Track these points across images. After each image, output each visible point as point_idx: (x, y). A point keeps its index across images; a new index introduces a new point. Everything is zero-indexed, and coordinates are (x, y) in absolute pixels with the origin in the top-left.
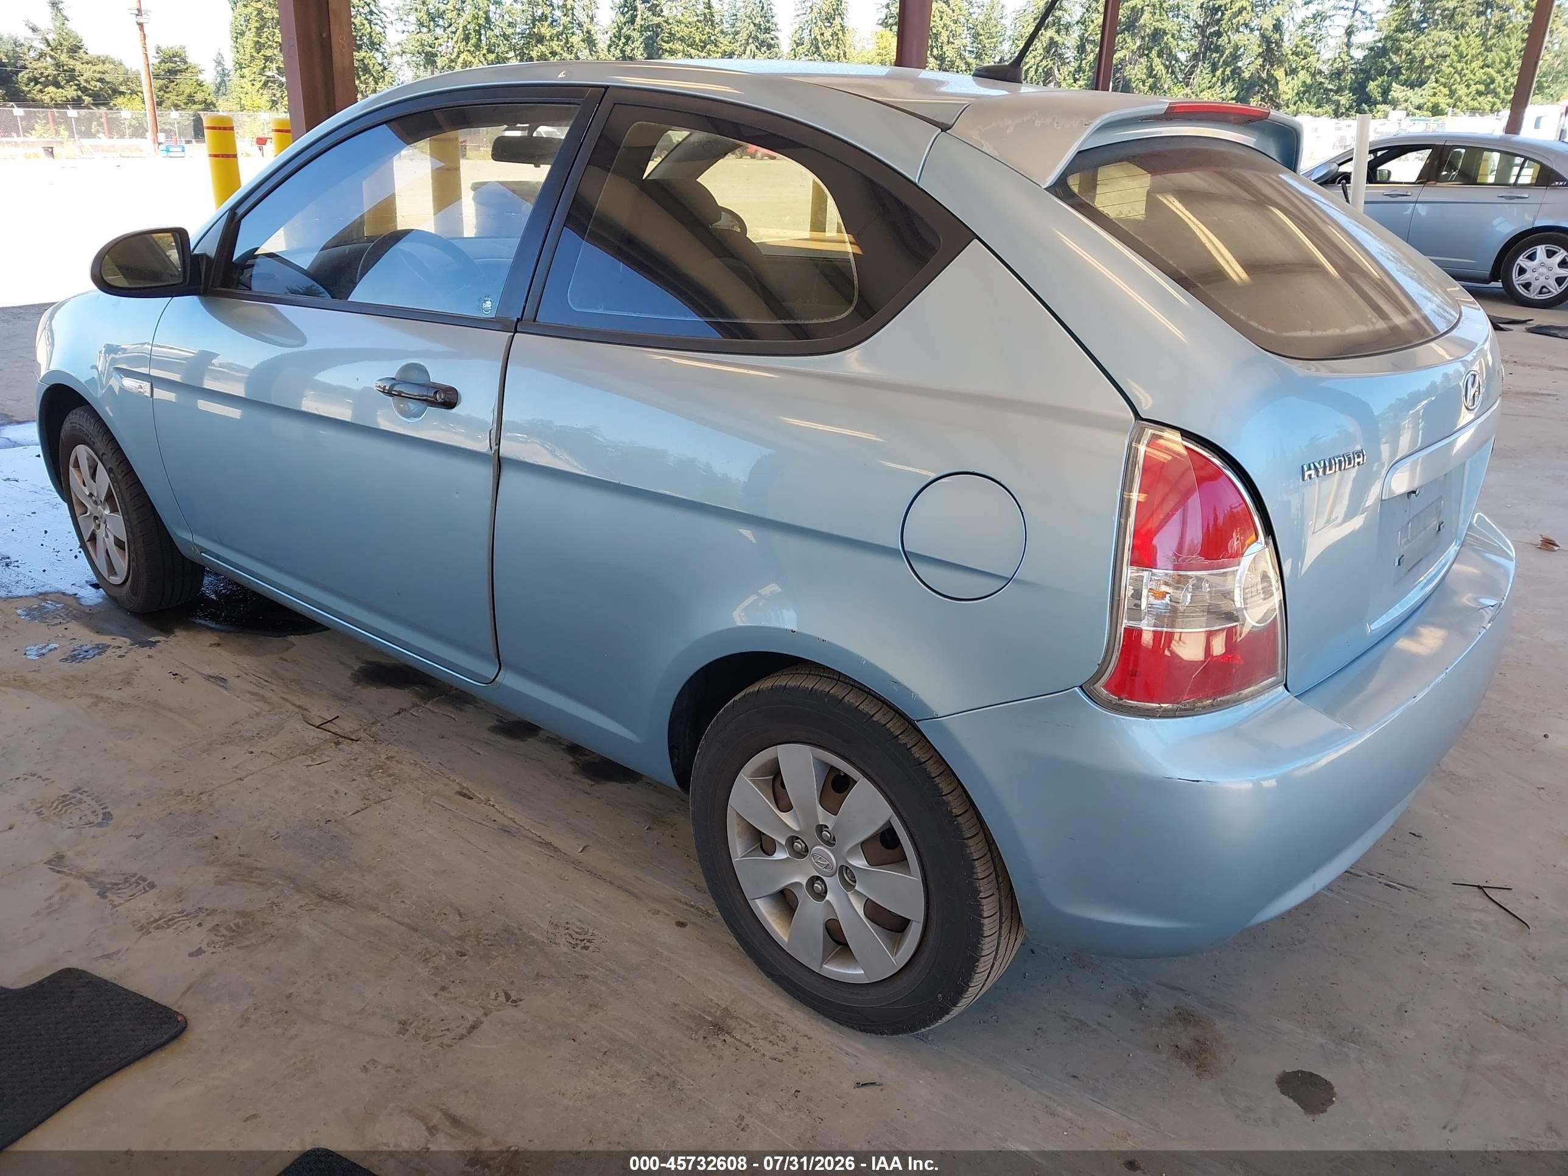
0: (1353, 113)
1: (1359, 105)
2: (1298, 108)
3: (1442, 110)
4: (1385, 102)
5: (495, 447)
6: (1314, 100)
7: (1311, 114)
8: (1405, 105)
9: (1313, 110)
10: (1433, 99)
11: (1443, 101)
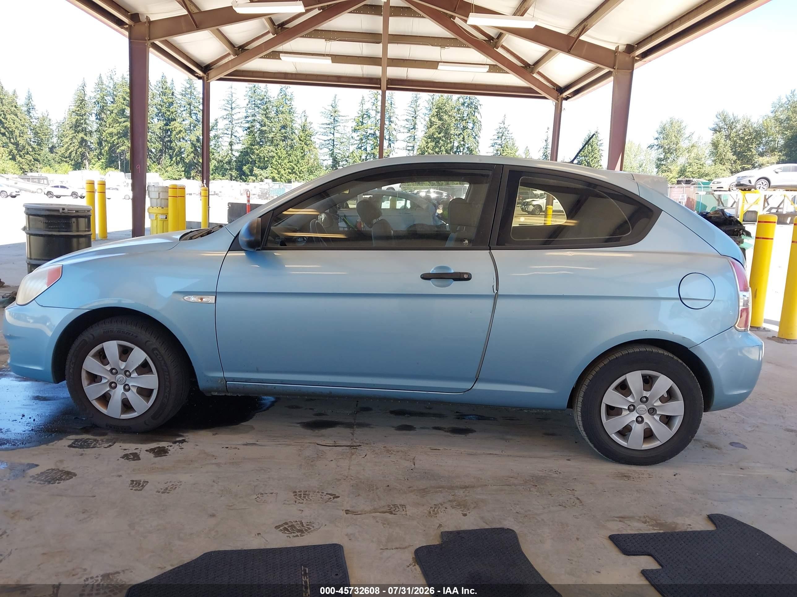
0: (238, 179)
1: (241, 176)
2: (214, 177)
3: (276, 179)
4: (251, 175)
5: (496, 291)
6: (221, 173)
7: (221, 179)
8: (260, 177)
9: (221, 177)
10: (271, 175)
11: (276, 176)
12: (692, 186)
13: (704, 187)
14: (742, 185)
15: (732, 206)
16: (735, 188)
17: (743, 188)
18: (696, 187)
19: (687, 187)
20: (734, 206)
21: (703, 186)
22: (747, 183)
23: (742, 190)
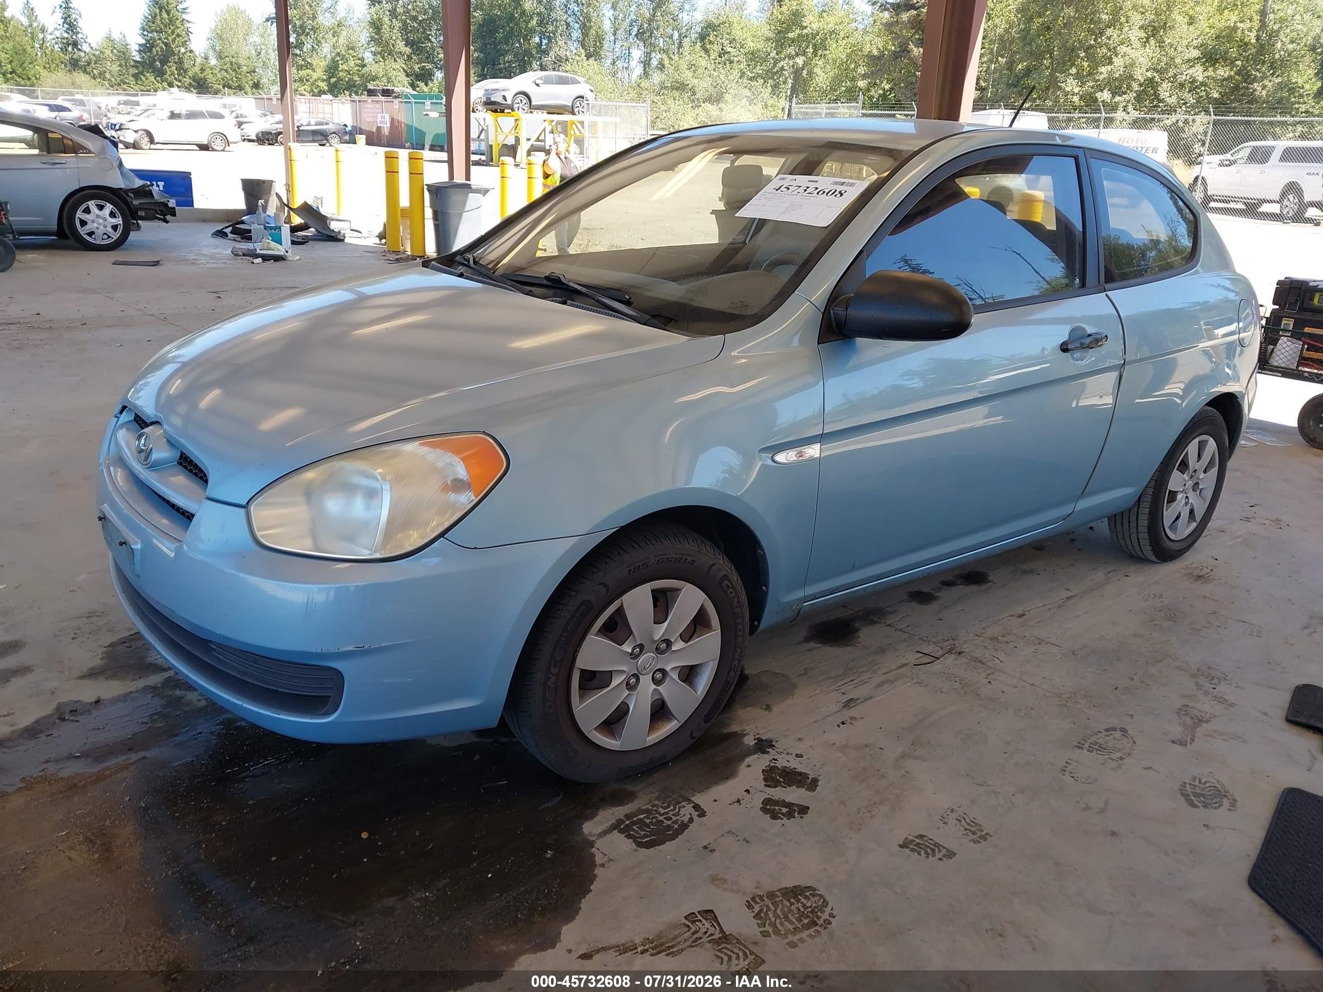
5: (1125, 358)
12: (396, 101)
13: (415, 103)
14: (494, 103)
15: (479, 137)
16: (480, 108)
17: (494, 107)
18: (402, 102)
19: (387, 101)
20: (482, 137)
21: (413, 100)
22: (501, 100)
23: (492, 111)
